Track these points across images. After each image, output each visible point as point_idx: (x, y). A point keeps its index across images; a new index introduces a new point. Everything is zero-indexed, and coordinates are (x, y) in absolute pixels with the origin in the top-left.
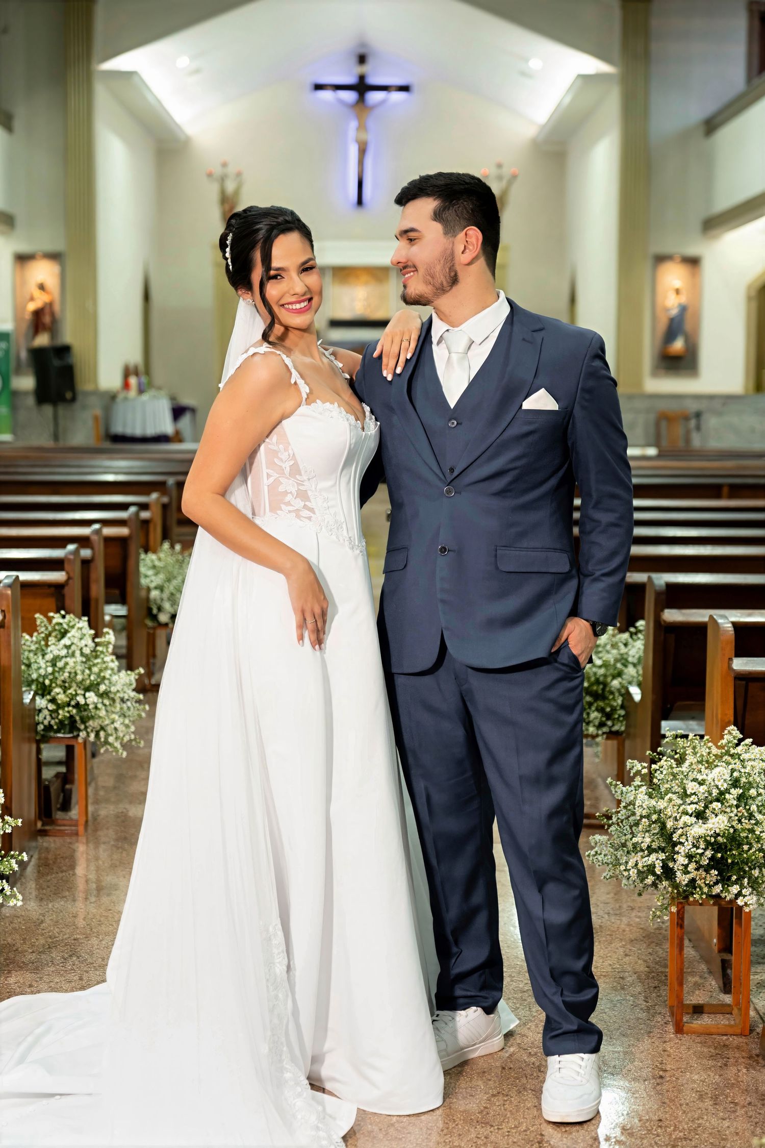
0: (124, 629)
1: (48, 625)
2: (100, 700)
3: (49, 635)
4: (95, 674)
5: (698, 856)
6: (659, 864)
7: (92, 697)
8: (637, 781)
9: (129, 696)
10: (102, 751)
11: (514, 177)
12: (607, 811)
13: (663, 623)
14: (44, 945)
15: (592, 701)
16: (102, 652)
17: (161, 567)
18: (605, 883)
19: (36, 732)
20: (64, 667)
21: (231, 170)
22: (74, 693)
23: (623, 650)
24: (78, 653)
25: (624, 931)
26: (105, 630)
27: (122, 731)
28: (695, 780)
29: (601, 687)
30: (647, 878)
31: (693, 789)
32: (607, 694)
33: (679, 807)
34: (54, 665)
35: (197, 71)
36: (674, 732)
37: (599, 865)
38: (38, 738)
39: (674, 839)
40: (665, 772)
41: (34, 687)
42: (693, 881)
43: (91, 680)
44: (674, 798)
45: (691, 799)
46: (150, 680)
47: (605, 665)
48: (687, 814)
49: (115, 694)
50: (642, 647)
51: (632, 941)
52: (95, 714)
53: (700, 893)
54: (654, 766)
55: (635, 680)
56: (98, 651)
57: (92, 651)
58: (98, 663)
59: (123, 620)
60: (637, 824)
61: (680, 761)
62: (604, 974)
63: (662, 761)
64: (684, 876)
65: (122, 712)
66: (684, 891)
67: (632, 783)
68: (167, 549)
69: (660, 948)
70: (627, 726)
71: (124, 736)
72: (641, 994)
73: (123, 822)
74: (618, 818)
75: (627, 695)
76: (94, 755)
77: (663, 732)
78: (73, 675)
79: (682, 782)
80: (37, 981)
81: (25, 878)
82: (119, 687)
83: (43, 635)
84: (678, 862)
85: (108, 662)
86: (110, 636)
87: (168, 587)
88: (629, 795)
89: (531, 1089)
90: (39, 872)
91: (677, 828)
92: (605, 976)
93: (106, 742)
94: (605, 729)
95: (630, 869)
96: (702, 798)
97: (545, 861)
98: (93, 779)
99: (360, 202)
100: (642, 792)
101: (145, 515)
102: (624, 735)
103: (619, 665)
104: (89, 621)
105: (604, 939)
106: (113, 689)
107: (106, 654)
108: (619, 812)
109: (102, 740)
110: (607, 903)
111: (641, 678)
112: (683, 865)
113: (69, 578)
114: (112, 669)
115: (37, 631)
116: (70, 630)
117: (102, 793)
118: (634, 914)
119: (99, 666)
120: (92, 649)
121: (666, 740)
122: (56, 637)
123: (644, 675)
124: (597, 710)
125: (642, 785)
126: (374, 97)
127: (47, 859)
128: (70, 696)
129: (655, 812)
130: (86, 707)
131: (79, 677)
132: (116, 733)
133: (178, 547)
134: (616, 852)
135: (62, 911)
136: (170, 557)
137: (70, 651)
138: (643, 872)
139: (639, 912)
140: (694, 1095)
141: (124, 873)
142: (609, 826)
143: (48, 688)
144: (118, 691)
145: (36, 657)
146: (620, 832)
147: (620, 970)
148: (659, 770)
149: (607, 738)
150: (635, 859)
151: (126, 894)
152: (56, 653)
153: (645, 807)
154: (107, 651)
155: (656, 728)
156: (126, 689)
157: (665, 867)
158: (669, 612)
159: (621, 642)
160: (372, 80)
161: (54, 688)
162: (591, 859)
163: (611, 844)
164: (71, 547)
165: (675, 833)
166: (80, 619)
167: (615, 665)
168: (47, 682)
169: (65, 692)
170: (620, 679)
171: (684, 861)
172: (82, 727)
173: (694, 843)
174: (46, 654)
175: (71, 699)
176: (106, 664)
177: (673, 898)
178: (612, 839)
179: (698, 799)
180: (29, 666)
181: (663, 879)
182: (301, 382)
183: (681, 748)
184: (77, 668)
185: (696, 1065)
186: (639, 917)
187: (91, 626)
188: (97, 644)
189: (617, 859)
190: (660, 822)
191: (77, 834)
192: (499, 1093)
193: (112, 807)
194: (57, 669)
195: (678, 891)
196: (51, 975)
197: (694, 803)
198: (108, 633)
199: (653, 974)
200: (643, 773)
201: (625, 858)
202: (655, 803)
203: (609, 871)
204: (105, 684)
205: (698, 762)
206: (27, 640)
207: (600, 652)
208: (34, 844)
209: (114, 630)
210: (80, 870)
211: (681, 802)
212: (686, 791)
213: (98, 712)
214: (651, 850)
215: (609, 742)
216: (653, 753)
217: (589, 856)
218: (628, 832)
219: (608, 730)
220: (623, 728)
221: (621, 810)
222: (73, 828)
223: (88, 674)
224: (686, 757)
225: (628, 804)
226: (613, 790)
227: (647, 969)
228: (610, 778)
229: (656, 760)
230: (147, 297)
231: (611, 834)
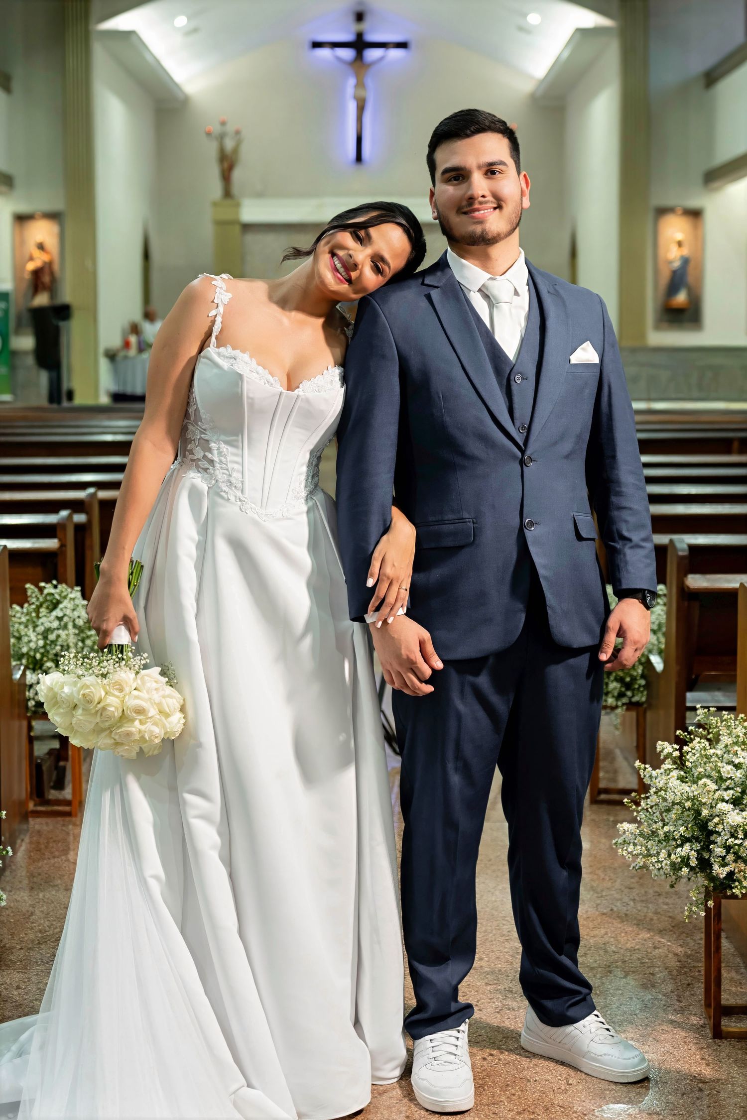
1: (39, 596)
3: (41, 605)
4: (88, 646)
6: (693, 855)
8: (668, 765)
12: (635, 797)
13: (686, 589)
14: (33, 941)
19: (27, 708)
20: (57, 640)
21: (231, 127)
24: (70, 626)
25: (652, 920)
28: (730, 763)
30: (681, 870)
31: (728, 773)
33: (715, 793)
34: (45, 638)
35: (195, 31)
37: (629, 857)
38: (29, 714)
39: (710, 828)
40: (697, 755)
41: (24, 661)
42: (731, 874)
44: (709, 783)
45: (727, 784)
48: (723, 800)
50: (663, 612)
51: (661, 931)
53: (739, 887)
54: (685, 748)
57: (85, 623)
58: (91, 636)
60: (668, 811)
61: (714, 741)
62: (632, 969)
63: (694, 742)
64: (721, 868)
66: (722, 885)
67: (662, 766)
69: (692, 939)
70: (648, 697)
72: (673, 992)
74: (648, 805)
77: (689, 703)
78: (65, 648)
80: (24, 982)
81: (15, 865)
83: (33, 606)
84: (714, 852)
88: (659, 779)
89: (559, 1106)
90: (30, 857)
91: (712, 816)
92: (633, 972)
94: (625, 700)
95: (662, 861)
99: (359, 158)
100: (673, 777)
102: (645, 706)
104: (81, 591)
105: (630, 929)
108: (648, 798)
111: (662, 646)
112: (720, 857)
113: (63, 545)
115: (28, 602)
116: (62, 601)
118: (661, 901)
119: (92, 638)
122: (47, 608)
123: (666, 643)
124: (616, 679)
125: (673, 769)
126: (373, 54)
127: (38, 843)
129: (688, 799)
134: (646, 842)
135: (53, 902)
137: (62, 623)
138: (677, 864)
139: (666, 898)
140: (737, 1111)
142: (638, 813)
143: (39, 663)
145: (26, 630)
146: (650, 819)
147: (649, 965)
148: (691, 752)
149: (627, 710)
152: (47, 625)
155: (681, 698)
157: (700, 859)
158: (692, 578)
160: (371, 37)
161: (46, 662)
163: (640, 833)
164: (64, 513)
165: (710, 821)
166: (72, 588)
168: (38, 656)
169: (56, 666)
171: (721, 852)
173: (731, 833)
174: (37, 626)
177: (709, 892)
179: (735, 783)
180: (19, 638)
181: (699, 871)
183: (714, 728)
184: (69, 641)
185: (737, 1076)
186: (667, 904)
187: (83, 597)
189: (648, 850)
190: (694, 810)
191: (70, 815)
192: (524, 1110)
194: (48, 642)
195: (715, 884)
196: (40, 975)
197: (730, 789)
199: (685, 970)
201: (656, 848)
202: (688, 789)
205: (734, 743)
206: (17, 612)
208: (25, 827)
211: (716, 787)
212: (721, 775)
214: (685, 840)
215: (629, 713)
216: (684, 733)
217: (616, 844)
218: (658, 819)
219: (628, 702)
220: (644, 699)
221: (650, 795)
222: (67, 809)
223: (81, 647)
224: (720, 737)
225: (658, 789)
226: (642, 773)
227: (678, 963)
228: (638, 761)
229: (687, 740)
230: (146, 255)
231: (640, 821)
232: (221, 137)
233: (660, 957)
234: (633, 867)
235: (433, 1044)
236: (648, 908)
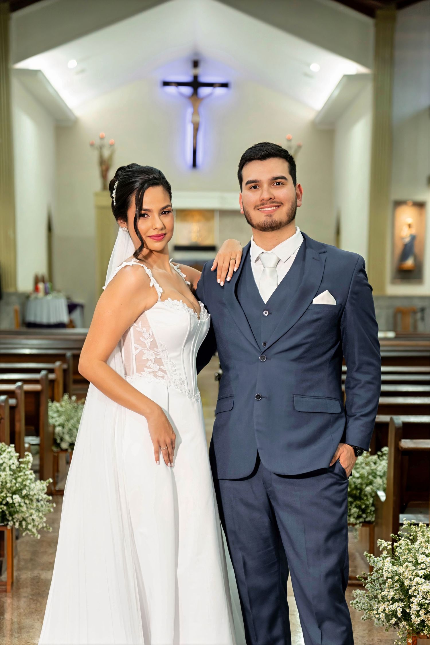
0: (37, 453)
2: (23, 500)
4: (19, 483)
5: (426, 605)
6: (399, 610)
7: (17, 498)
8: (385, 554)
9: (42, 498)
10: (24, 534)
11: (299, 147)
12: (364, 574)
13: (400, 449)
15: (353, 501)
16: (24, 468)
17: (63, 412)
18: (362, 623)
21: (108, 141)
22: (5, 495)
23: (373, 467)
24: (7, 469)
26: (26, 453)
27: (37, 521)
28: (423, 553)
29: (359, 491)
30: (392, 619)
31: (422, 560)
32: (362, 496)
33: (413, 572)
35: (82, 71)
36: (409, 521)
37: (359, 610)
39: (410, 593)
40: (403, 548)
42: (423, 622)
43: (16, 487)
44: (410, 566)
45: (421, 566)
46: (55, 487)
47: (361, 477)
48: (418, 576)
49: (33, 496)
50: (386, 465)
52: (19, 510)
53: (428, 630)
54: (395, 544)
55: (381, 487)
56: (21, 467)
57: (17, 468)
58: (21, 476)
59: (37, 447)
60: (384, 583)
61: (413, 541)
63: (401, 540)
64: (417, 618)
65: (38, 508)
66: (417, 629)
67: (381, 555)
68: (67, 399)
70: (376, 518)
71: (39, 524)
73: (37, 582)
74: (372, 579)
75: (376, 497)
76: (17, 538)
77: (401, 522)
78: (4, 483)
79: (415, 555)
82: (35, 492)
84: (413, 609)
85: (28, 475)
86: (30, 458)
87: (68, 424)
88: (379, 563)
91: (411, 586)
93: (27, 529)
94: (361, 520)
95: (380, 613)
96: (429, 565)
97: (323, 606)
98: (17, 554)
99: (194, 165)
100: (388, 561)
101: (52, 376)
102: (374, 524)
103: (371, 477)
104: (15, 447)
106: (32, 493)
107: (27, 469)
108: (372, 575)
109: (24, 527)
110: (364, 637)
111: (385, 486)
112: (415, 610)
113: (1, 418)
114: (31, 480)
116: (2, 453)
117: (22, 563)
119: (22, 477)
120: (17, 466)
121: (404, 526)
123: (388, 484)
124: (356, 507)
125: (388, 557)
126: (204, 91)
128: (2, 498)
129: (396, 575)
130: (13, 505)
131: (9, 485)
132: (33, 523)
133: (74, 398)
134: (370, 602)
136: (69, 404)
138: (389, 615)
141: (38, 617)
142: (366, 584)
144: (35, 494)
146: (373, 588)
148: (399, 546)
149: (363, 526)
150: (383, 607)
151: (40, 631)
153: (390, 571)
154: (28, 467)
155: (396, 519)
156: (40, 493)
157: (404, 612)
158: (405, 442)
159: (372, 461)
160: (203, 79)
162: (354, 606)
163: (367, 596)
164: (3, 397)
165: (410, 589)
166: (9, 446)
167: (368, 477)
170: (371, 486)
171: (417, 608)
172: (10, 518)
173: (423, 596)
175: (3, 500)
177: (409, 633)
178: (368, 592)
179: (426, 566)
181: (403, 620)
182: (157, 286)
183: (414, 532)
184: (7, 479)
187: (17, 451)
188: (20, 463)
189: (371, 606)
190: (400, 582)
191: (6, 591)
193: (29, 573)
195: (413, 628)
197: (423, 569)
198: (28, 455)
200: (388, 548)
201: (377, 605)
202: (396, 569)
203: (366, 614)
204: (26, 490)
205: (425, 541)
207: (358, 468)
209: (32, 454)
210: (7, 616)
211: (414, 568)
212: (417, 561)
213: (21, 508)
214: (394, 601)
215: (364, 528)
216: (395, 535)
217: (352, 604)
218: (378, 588)
219: (363, 521)
220: (373, 519)
221: (373, 573)
222: (3, 587)
223: (14, 483)
224: (418, 538)
225: (378, 569)
226: (368, 560)
228: (366, 552)
229: (397, 539)
230: (50, 228)
231: (367, 589)
232: (101, 148)
234: (363, 618)
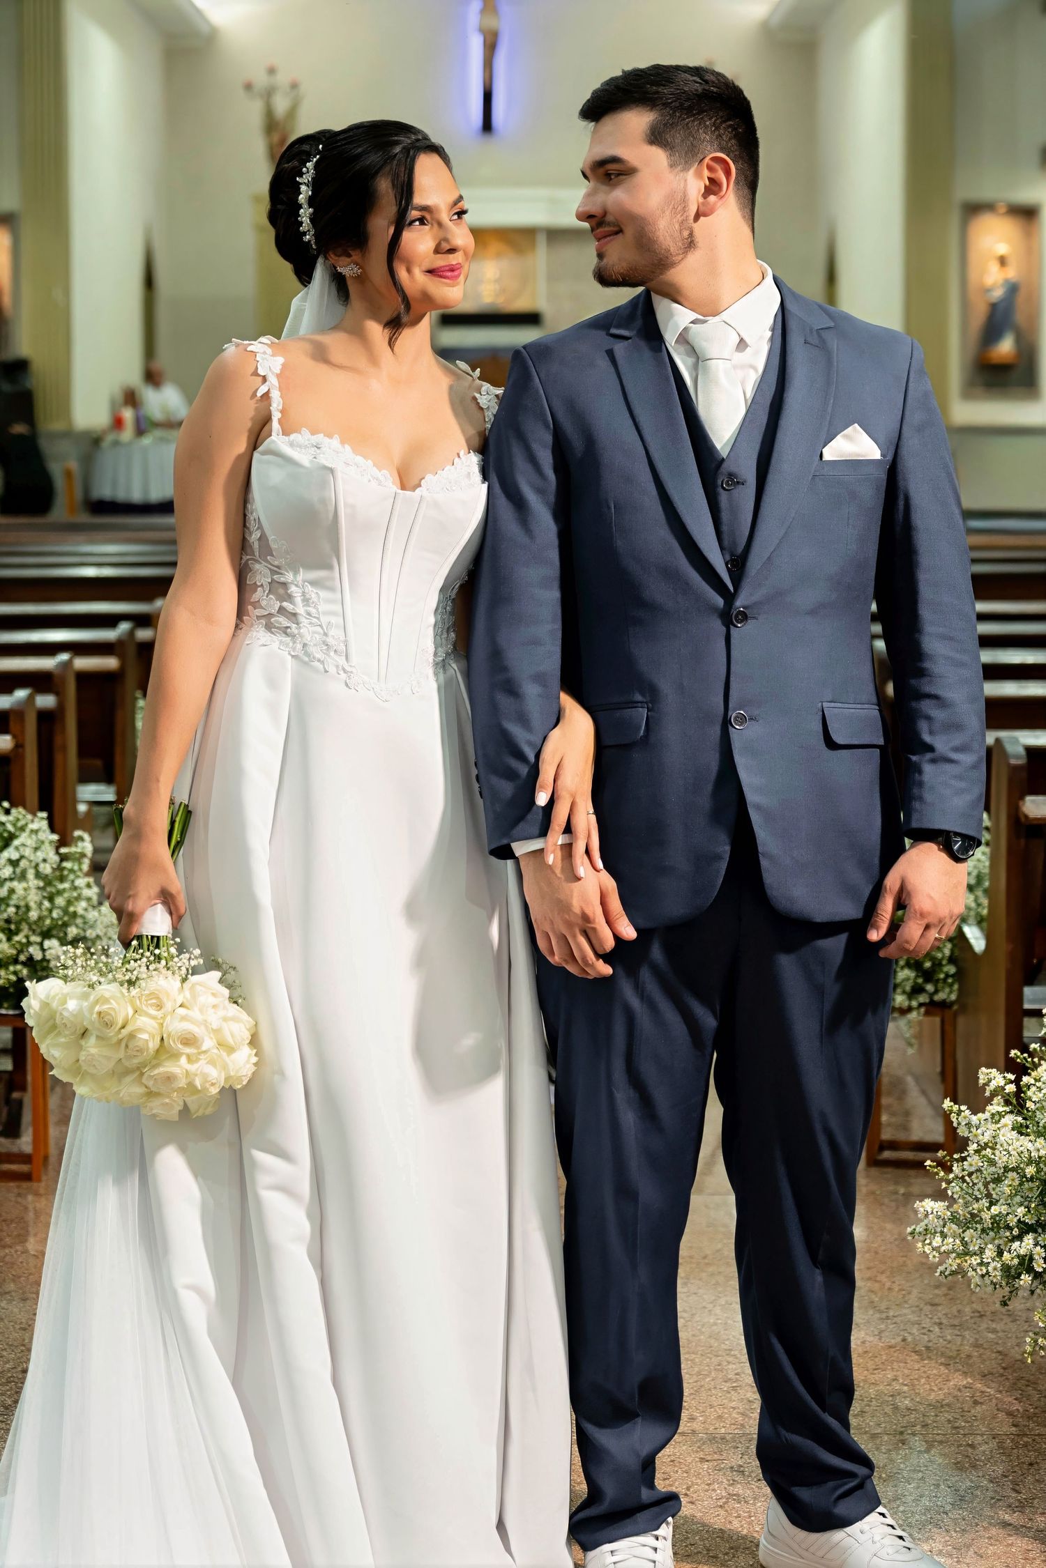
4: (59, 908)
8: (997, 1106)
12: (944, 1157)
13: (1023, 819)
16: (72, 871)
20: (9, 897)
21: (282, 80)
22: (24, 940)
24: (31, 874)
25: (969, 1356)
26: (77, 833)
30: (1019, 1278)
43: (52, 919)
51: (985, 1375)
54: (1025, 1079)
55: (974, 914)
56: (64, 868)
57: (54, 870)
58: (64, 890)
60: (998, 1181)
62: (939, 1438)
63: (1039, 1068)
67: (988, 1108)
69: (1035, 1389)
70: (961, 993)
72: (1006, 1477)
74: (964, 1170)
75: (961, 940)
77: (1026, 1006)
78: (22, 910)
85: (80, 888)
86: (85, 843)
88: (982, 1129)
92: (941, 1442)
94: (922, 998)
95: (989, 1263)
99: (487, 127)
100: (1005, 1126)
101: (143, 635)
102: (955, 1008)
104: (50, 820)
105: (935, 1372)
106: (90, 933)
107: (79, 873)
108: (964, 1159)
111: (983, 912)
113: (19, 746)
114: (89, 899)
116: (17, 833)
118: (984, 1326)
119: (66, 895)
120: (55, 866)
123: (990, 908)
125: (1005, 1112)
128: (18, 946)
129: (1030, 1162)
131: (34, 915)
134: (962, 1232)
137: (18, 870)
138: (1012, 1268)
139: (994, 1321)
142: (949, 1183)
144: (98, 937)
146: (968, 1194)
147: (966, 1431)
148: (1034, 1085)
149: (927, 1014)
154: (80, 870)
155: (1015, 998)
158: (1034, 801)
163: (952, 1216)
164: (21, 694)
166: (34, 815)
169: (9, 939)
175: (20, 952)
176: (79, 891)
178: (955, 1206)
184: (29, 898)
186: (994, 1331)
187: (53, 829)
188: (64, 858)
189: (965, 1244)
191: (29, 1178)
198: (81, 839)
199: (1025, 1439)
201: (979, 1241)
202: (1030, 1146)
204: (77, 926)
209: (91, 832)
214: (1025, 1229)
215: (927, 1019)
216: (1022, 1054)
217: (912, 1233)
218: (981, 1193)
219: (927, 1001)
220: (953, 997)
221: (968, 1155)
222: (24, 1168)
223: (47, 909)
225: (981, 1146)
226: (954, 1120)
227: (1014, 1429)
228: (948, 1099)
229: (1028, 1065)
230: (149, 281)
231: (952, 1196)
232: (269, 94)
233: (983, 1419)
234: (941, 1272)
235: (615, 1559)
236: (963, 1337)
